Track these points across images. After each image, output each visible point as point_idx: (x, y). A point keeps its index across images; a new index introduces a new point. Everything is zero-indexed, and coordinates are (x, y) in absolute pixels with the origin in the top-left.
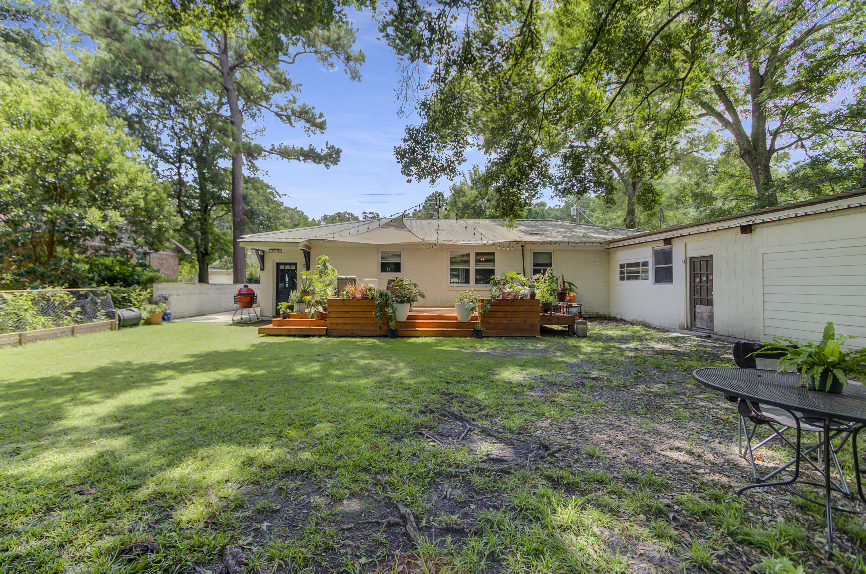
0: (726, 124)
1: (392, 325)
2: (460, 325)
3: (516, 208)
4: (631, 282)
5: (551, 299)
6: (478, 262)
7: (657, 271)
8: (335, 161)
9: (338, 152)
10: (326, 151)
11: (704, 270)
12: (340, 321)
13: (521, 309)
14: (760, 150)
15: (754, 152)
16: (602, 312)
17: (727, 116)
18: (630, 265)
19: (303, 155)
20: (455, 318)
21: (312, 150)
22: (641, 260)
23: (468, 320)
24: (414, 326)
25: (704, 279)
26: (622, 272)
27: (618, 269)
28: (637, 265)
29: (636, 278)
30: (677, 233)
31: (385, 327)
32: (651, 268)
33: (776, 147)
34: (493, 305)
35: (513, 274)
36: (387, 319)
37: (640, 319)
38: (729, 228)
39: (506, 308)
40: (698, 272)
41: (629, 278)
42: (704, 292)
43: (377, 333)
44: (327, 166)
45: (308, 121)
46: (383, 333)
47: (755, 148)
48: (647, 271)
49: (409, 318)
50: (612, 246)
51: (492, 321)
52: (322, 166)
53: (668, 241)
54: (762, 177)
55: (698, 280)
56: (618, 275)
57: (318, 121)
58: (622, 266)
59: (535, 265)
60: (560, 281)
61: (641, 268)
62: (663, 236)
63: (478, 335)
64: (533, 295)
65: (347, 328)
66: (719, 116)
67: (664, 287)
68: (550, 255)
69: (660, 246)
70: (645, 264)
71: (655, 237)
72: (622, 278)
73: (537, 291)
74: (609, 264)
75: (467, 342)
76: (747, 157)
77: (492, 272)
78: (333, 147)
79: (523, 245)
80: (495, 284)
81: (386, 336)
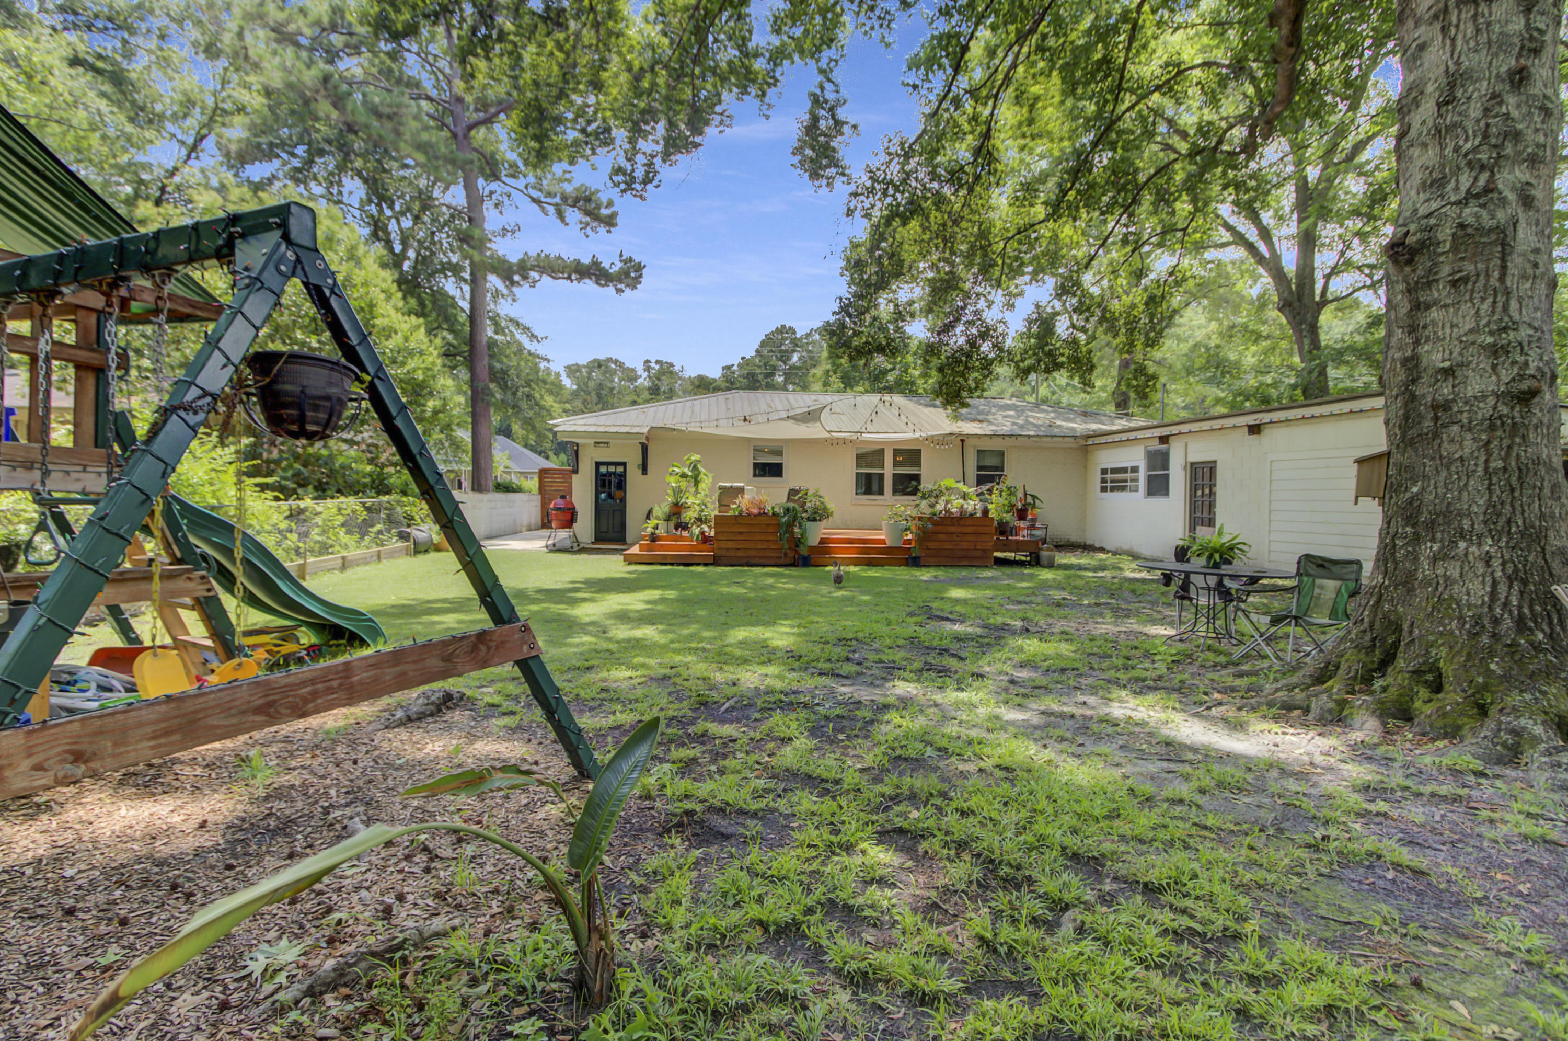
0: (1260, 260)
1: (804, 551)
2: (890, 550)
3: (964, 394)
4: (1117, 495)
5: (1008, 517)
6: (896, 464)
7: (1150, 479)
8: (634, 283)
9: (639, 268)
10: (619, 265)
11: (1206, 481)
12: (731, 545)
13: (970, 530)
14: (1306, 301)
15: (1296, 304)
16: (1074, 537)
17: (1262, 248)
18: (1115, 471)
19: (577, 271)
20: (883, 542)
21: (596, 264)
22: (1128, 464)
23: (899, 544)
24: (828, 551)
25: (1207, 491)
26: (1103, 481)
27: (1099, 476)
28: (1124, 470)
29: (1123, 489)
30: (1175, 430)
31: (791, 554)
32: (1142, 475)
33: (1329, 297)
34: (935, 524)
35: (950, 482)
36: (797, 543)
37: (1125, 547)
38: (1235, 427)
39: (952, 529)
40: (1199, 482)
41: (1113, 489)
42: (1206, 509)
43: (782, 561)
44: (619, 291)
45: (588, 213)
46: (789, 561)
47: (1300, 299)
48: (1136, 480)
49: (822, 541)
50: (1090, 442)
51: (932, 545)
52: (611, 289)
53: (1164, 439)
54: (1306, 342)
55: (1199, 493)
56: (1098, 485)
57: (604, 212)
58: (1104, 471)
59: (980, 468)
60: (1020, 495)
61: (1129, 475)
62: (1158, 432)
63: (914, 562)
64: (986, 512)
65: (740, 554)
66: (1251, 248)
67: (1158, 502)
68: (1001, 454)
69: (1155, 445)
70: (1135, 469)
71: (1148, 434)
72: (1104, 489)
73: (990, 506)
74: (1086, 467)
75: (903, 573)
76: (1287, 310)
77: (917, 478)
78: (631, 260)
79: (963, 440)
80: (924, 497)
81: (794, 565)
